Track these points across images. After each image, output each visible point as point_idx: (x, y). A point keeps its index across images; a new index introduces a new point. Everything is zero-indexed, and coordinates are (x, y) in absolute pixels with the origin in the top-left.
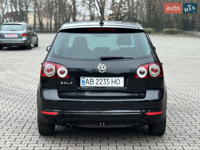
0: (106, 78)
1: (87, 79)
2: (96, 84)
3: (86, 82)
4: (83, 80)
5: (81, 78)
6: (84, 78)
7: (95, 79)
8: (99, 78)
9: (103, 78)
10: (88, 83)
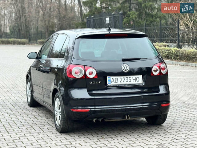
0: (128, 77)
1: (113, 78)
2: (121, 82)
3: (112, 81)
4: (109, 79)
5: (107, 77)
6: (110, 77)
7: (119, 78)
8: (122, 77)
9: (125, 77)
10: (114, 81)
